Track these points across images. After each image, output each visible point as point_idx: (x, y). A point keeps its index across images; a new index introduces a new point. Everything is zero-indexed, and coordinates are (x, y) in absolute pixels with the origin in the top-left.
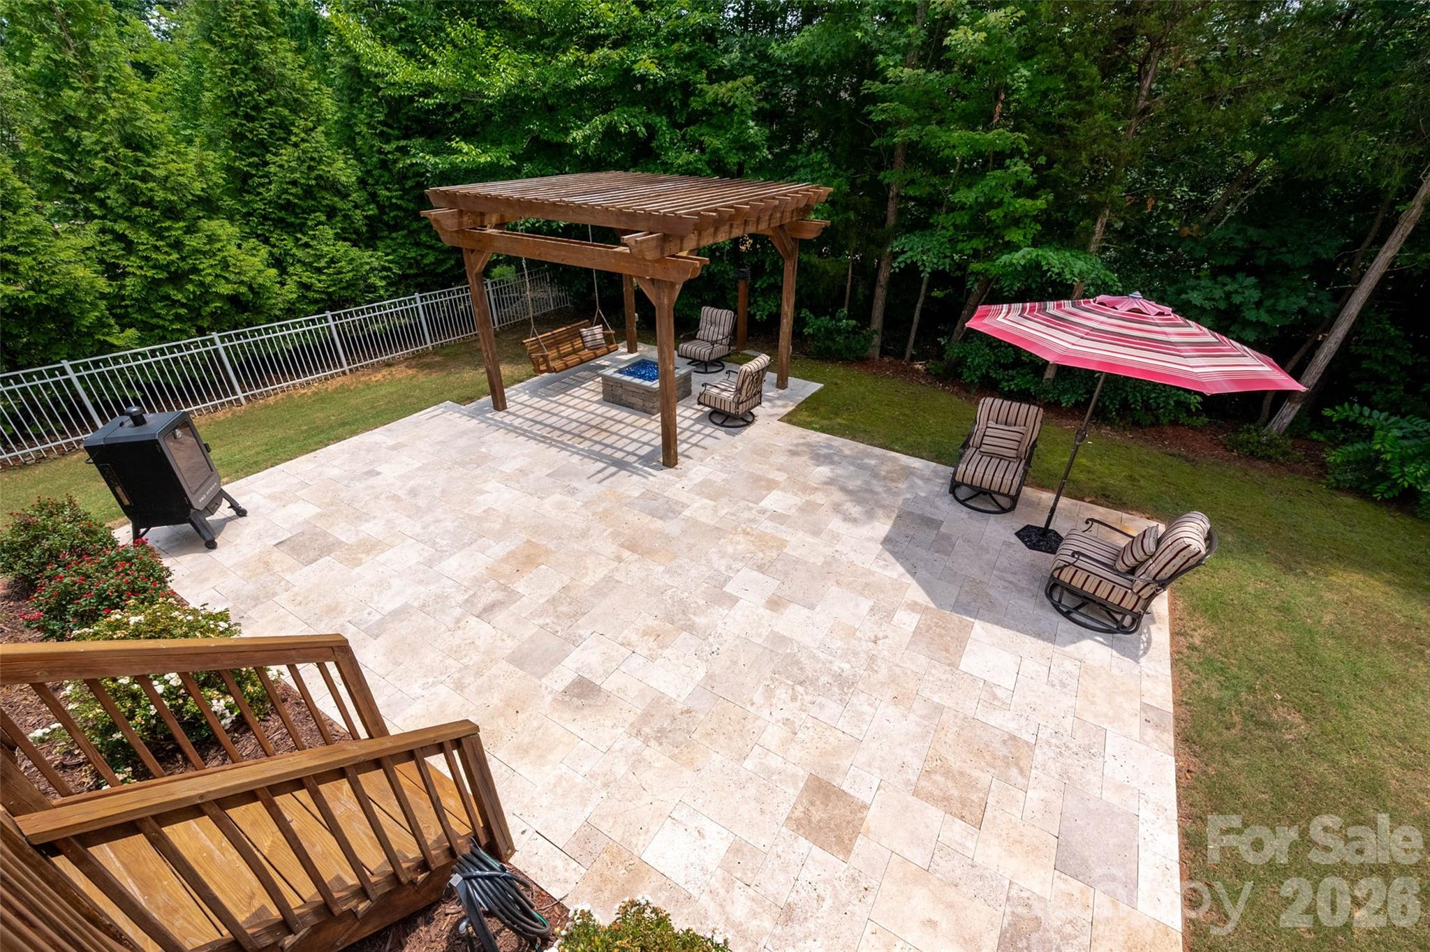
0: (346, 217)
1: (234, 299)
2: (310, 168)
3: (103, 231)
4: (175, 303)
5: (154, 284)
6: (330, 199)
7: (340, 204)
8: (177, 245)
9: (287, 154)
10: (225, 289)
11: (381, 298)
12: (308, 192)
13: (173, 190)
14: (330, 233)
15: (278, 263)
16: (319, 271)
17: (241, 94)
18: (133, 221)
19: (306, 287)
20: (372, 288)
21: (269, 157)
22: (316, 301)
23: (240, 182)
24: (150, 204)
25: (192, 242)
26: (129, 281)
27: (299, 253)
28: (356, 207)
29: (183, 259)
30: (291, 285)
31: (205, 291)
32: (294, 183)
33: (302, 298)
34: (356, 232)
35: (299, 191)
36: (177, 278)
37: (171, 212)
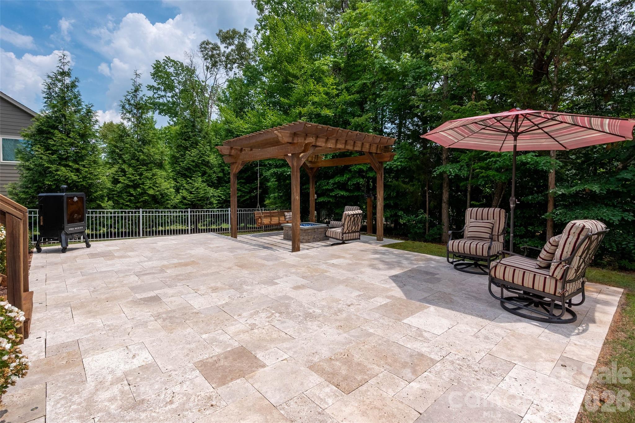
0: (209, 176)
1: (153, 197)
2: (201, 157)
3: (119, 168)
4: (132, 195)
5: (128, 186)
6: (204, 168)
7: (208, 170)
8: (141, 174)
9: (194, 152)
10: (151, 192)
11: (214, 208)
12: (197, 166)
13: (147, 156)
14: (200, 179)
15: (177, 190)
16: (191, 193)
17: (185, 132)
18: (130, 165)
19: (184, 198)
20: (211, 203)
21: (187, 152)
22: (186, 204)
23: (175, 160)
24: (138, 160)
25: (149, 175)
26: (119, 185)
27: (187, 186)
28: (214, 172)
29: (140, 179)
30: (179, 197)
31: (144, 193)
32: (193, 161)
33: (181, 202)
34: (212, 182)
35: (194, 164)
36: (135, 186)
37: (144, 163)
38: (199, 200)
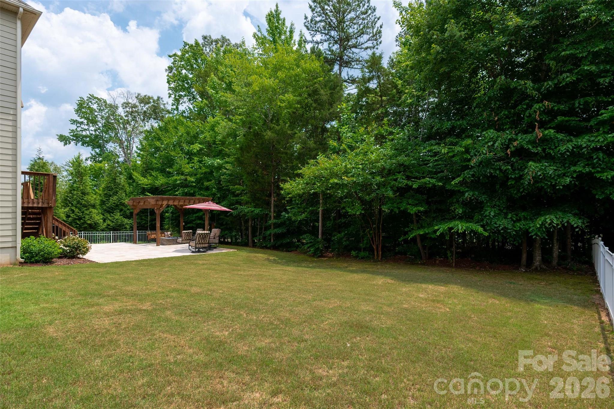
0: (125, 212)
1: (90, 225)
2: (119, 201)
3: (70, 209)
4: (78, 224)
5: (75, 219)
6: (121, 207)
7: (124, 208)
8: (83, 212)
9: (115, 198)
10: (89, 222)
12: (117, 206)
13: (86, 202)
14: (119, 214)
15: (104, 220)
16: (113, 222)
17: (109, 186)
18: (76, 207)
19: (108, 225)
20: (126, 228)
21: (111, 198)
22: (110, 229)
23: (103, 203)
24: (81, 204)
25: (87, 212)
26: (70, 219)
27: (110, 218)
28: (128, 209)
29: (82, 215)
30: (105, 224)
31: (85, 222)
32: (114, 203)
33: (106, 227)
34: (126, 215)
35: (115, 205)
36: (80, 219)
37: (85, 206)
38: (118, 226)
